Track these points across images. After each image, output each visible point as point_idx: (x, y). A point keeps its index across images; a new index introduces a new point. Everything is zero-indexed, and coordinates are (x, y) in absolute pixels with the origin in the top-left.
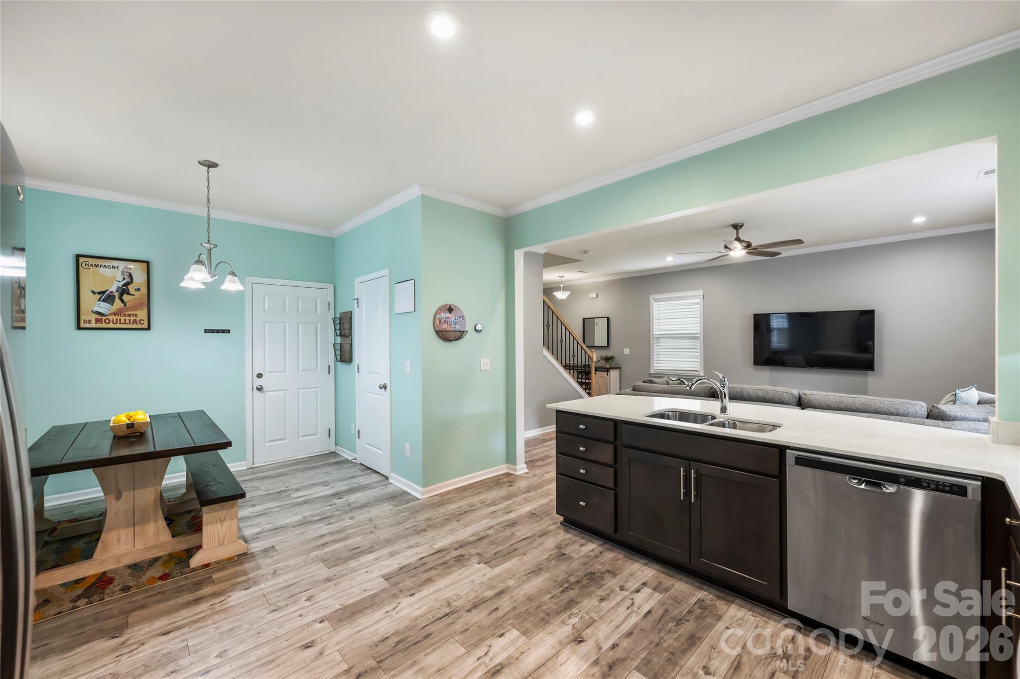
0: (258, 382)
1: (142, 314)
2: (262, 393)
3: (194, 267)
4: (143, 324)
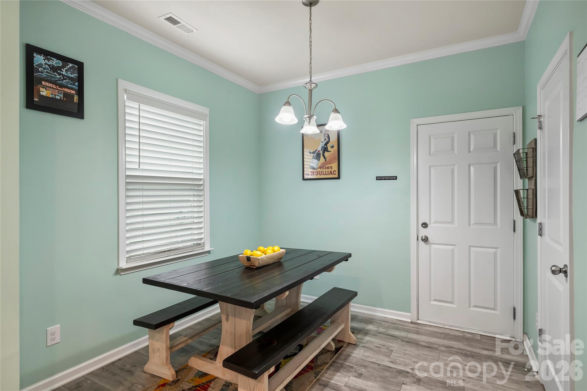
0: (423, 232)
1: (335, 166)
2: (427, 244)
3: (284, 108)
4: (336, 174)
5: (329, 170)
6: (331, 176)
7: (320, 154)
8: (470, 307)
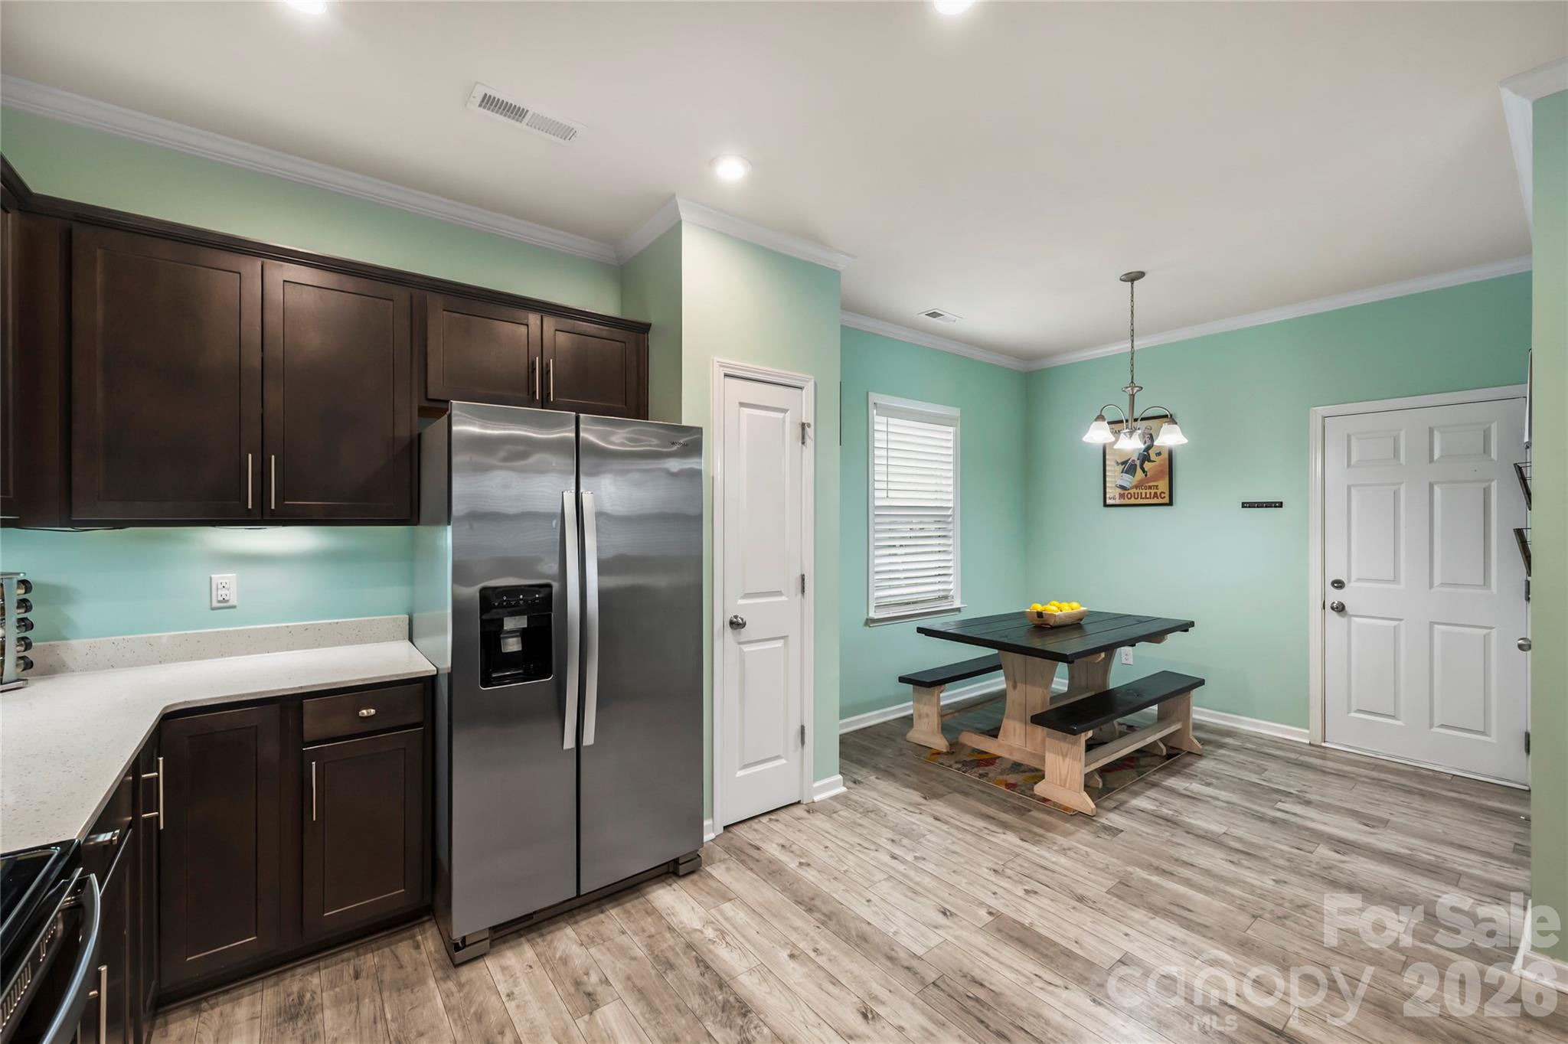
0: (1335, 596)
1: (1163, 485)
2: (1343, 616)
4: (1164, 497)
5: (1153, 491)
6: (1155, 501)
7: (1136, 465)
8: (1431, 726)
